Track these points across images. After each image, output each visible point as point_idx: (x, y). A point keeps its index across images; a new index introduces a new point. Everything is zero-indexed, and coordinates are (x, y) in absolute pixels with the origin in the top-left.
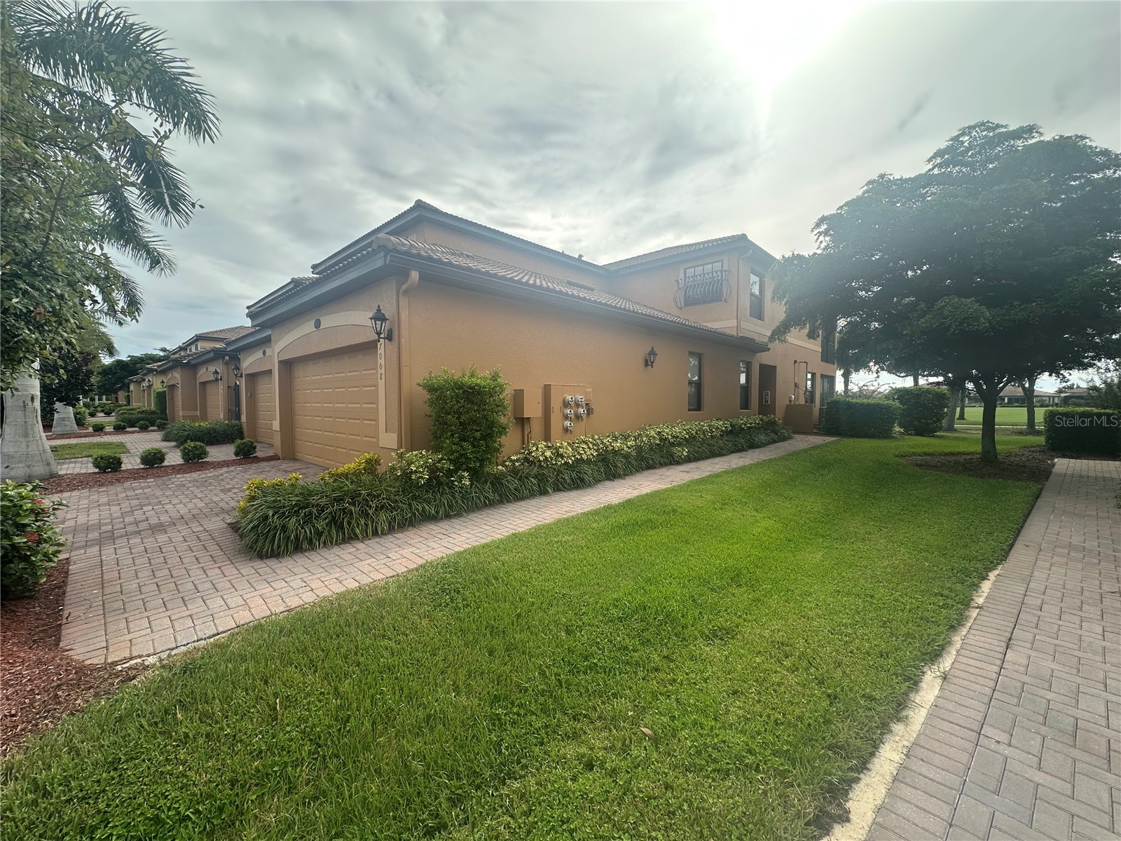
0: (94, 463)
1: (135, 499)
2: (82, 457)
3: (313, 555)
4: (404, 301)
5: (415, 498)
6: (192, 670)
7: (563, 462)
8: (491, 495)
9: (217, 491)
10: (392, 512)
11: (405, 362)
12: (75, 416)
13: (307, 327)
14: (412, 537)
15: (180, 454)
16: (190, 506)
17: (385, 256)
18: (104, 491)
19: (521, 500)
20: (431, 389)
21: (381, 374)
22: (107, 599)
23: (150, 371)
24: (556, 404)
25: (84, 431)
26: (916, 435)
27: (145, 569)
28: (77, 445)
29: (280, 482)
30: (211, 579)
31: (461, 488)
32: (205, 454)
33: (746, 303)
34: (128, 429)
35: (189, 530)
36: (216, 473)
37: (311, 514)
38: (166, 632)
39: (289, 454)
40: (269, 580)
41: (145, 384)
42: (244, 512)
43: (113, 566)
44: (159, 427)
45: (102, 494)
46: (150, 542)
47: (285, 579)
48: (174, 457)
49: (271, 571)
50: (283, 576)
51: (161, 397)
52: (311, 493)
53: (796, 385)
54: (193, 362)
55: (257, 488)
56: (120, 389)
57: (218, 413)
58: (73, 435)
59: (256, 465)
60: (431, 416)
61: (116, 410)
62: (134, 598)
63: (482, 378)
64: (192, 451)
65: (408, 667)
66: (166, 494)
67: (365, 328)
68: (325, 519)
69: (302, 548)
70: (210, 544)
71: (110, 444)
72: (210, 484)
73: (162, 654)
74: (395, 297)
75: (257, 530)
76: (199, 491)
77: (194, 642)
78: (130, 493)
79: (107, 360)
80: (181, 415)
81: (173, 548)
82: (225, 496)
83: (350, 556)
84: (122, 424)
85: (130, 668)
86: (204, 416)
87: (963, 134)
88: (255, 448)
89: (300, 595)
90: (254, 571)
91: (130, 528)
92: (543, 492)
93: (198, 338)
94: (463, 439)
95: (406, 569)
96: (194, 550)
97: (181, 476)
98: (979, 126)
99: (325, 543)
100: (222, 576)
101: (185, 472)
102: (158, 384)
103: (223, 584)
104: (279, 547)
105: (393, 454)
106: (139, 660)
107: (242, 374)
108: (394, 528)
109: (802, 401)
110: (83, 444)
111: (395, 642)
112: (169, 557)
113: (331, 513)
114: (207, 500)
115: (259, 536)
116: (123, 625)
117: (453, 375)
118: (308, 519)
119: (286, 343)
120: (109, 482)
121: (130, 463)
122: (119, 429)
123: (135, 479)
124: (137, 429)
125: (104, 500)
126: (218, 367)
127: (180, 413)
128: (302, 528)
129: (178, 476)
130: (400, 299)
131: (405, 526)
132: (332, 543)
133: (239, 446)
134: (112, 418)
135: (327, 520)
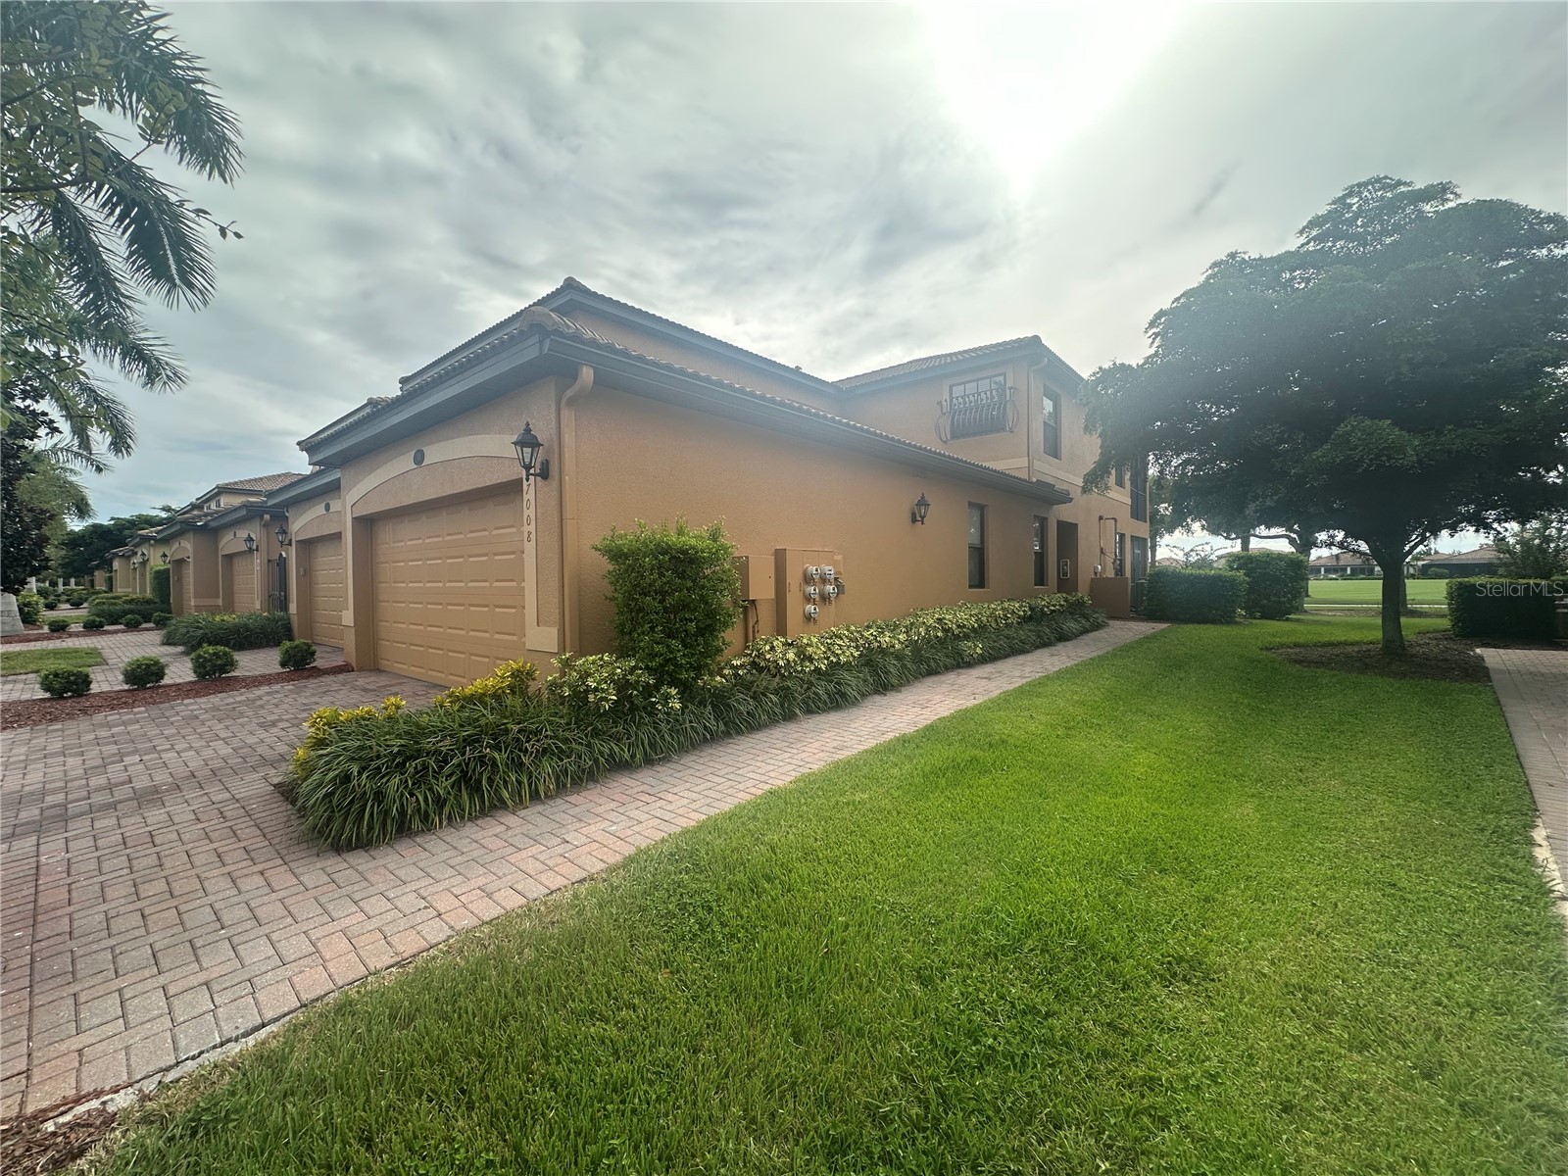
0: (42, 684)
1: (109, 744)
2: (26, 674)
3: (431, 842)
4: (567, 415)
5: (596, 733)
6: (211, 1126)
7: (812, 668)
8: (712, 724)
9: (253, 727)
10: (562, 760)
11: (568, 514)
12: (20, 610)
13: (404, 463)
14: (596, 800)
15: (190, 665)
16: (208, 753)
17: (541, 342)
18: (57, 730)
19: (758, 729)
20: (616, 555)
21: (530, 533)
22: (40, 951)
23: (146, 539)
24: (793, 578)
25: (36, 632)
26: (1262, 618)
27: (120, 880)
28: (19, 654)
29: (368, 713)
30: (247, 896)
31: (668, 714)
32: (231, 664)
33: (1038, 436)
34: (106, 628)
35: (205, 798)
36: (251, 696)
37: (425, 767)
38: (156, 1027)
39: (368, 661)
40: (357, 897)
41: (137, 559)
42: (307, 768)
43: (58, 877)
44: (157, 623)
45: (54, 734)
46: (133, 826)
47: (386, 893)
48: (180, 671)
49: (358, 877)
50: (382, 887)
51: (162, 579)
52: (422, 732)
53: (1102, 551)
54: (213, 524)
55: (328, 724)
56: (98, 567)
57: (251, 600)
58: (16, 639)
59: (316, 681)
60: (613, 599)
61: (90, 599)
62: (95, 947)
63: (695, 537)
64: (210, 660)
65: (651, 1083)
66: (165, 732)
67: (501, 460)
68: (451, 775)
69: (410, 828)
70: (243, 826)
71: (76, 651)
72: (241, 715)
73: (145, 1082)
74: (553, 407)
75: (331, 801)
76: (221, 726)
77: (215, 1047)
78: (103, 733)
79: (75, 525)
80: (193, 604)
81: (174, 836)
82: (265, 735)
83: (498, 841)
84: (98, 619)
85: (73, 1126)
86: (229, 607)
87: (1350, 194)
88: (313, 653)
89: (418, 928)
90: (326, 879)
91: (98, 799)
92: (789, 717)
93: (222, 490)
94: (670, 635)
95: (603, 866)
96: (213, 839)
97: (191, 701)
98: (1372, 184)
99: (449, 818)
100: (267, 890)
101: (198, 695)
102: (156, 559)
103: (270, 909)
104: (370, 828)
105: (554, 661)
106: (95, 1104)
107: (291, 540)
108: (565, 785)
109: (1110, 573)
110: (29, 651)
111: (616, 1025)
112: (167, 853)
113: (460, 765)
114: (236, 743)
115: (333, 812)
116: (66, 1011)
117: (654, 533)
118: (420, 777)
119: (364, 490)
120: (67, 714)
121: (106, 681)
122: (92, 627)
123: (112, 709)
124: (122, 627)
125: (56, 745)
126: (254, 530)
127: (192, 601)
128: (412, 795)
129: (186, 701)
130: (562, 412)
131: (582, 780)
132: (462, 818)
133: (287, 651)
134: (83, 612)
135: (453, 779)
